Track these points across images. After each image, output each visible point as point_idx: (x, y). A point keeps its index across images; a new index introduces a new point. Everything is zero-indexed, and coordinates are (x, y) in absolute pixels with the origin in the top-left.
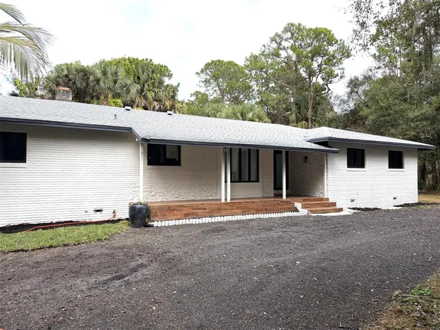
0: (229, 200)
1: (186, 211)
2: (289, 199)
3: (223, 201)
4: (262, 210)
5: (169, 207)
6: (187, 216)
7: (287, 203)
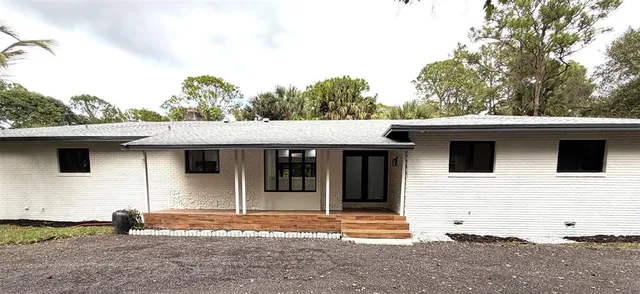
0: (244, 212)
1: (192, 221)
2: (334, 216)
3: (238, 212)
4: (290, 227)
5: (173, 216)
6: (192, 226)
7: (329, 220)
